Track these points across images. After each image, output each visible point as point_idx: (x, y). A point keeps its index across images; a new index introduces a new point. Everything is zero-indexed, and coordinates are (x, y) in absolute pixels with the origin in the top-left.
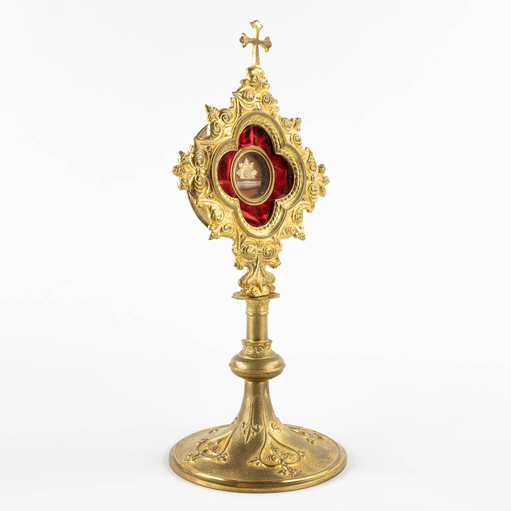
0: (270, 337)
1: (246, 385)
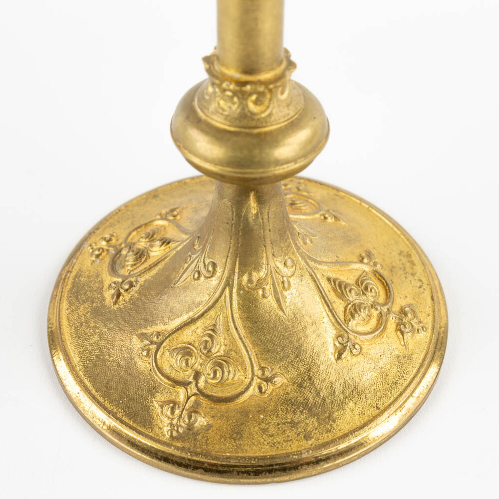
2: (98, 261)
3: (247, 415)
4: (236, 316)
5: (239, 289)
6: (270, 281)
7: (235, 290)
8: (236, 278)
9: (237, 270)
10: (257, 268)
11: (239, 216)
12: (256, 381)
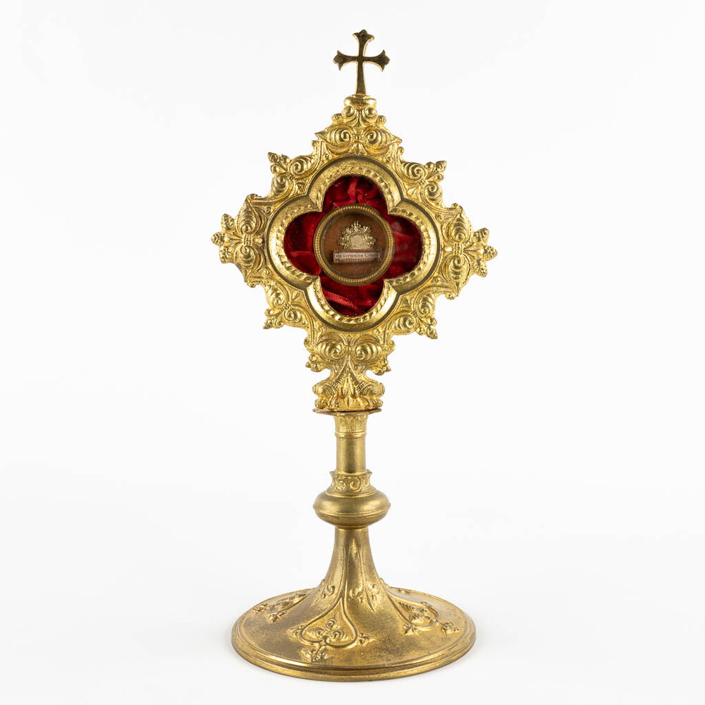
0: (368, 466)
1: (337, 533)
2: (260, 613)
3: (354, 653)
4: (347, 612)
5: (348, 598)
6: (364, 593)
7: (345, 599)
8: (346, 591)
9: (346, 587)
10: (357, 586)
11: (347, 553)
12: (359, 638)
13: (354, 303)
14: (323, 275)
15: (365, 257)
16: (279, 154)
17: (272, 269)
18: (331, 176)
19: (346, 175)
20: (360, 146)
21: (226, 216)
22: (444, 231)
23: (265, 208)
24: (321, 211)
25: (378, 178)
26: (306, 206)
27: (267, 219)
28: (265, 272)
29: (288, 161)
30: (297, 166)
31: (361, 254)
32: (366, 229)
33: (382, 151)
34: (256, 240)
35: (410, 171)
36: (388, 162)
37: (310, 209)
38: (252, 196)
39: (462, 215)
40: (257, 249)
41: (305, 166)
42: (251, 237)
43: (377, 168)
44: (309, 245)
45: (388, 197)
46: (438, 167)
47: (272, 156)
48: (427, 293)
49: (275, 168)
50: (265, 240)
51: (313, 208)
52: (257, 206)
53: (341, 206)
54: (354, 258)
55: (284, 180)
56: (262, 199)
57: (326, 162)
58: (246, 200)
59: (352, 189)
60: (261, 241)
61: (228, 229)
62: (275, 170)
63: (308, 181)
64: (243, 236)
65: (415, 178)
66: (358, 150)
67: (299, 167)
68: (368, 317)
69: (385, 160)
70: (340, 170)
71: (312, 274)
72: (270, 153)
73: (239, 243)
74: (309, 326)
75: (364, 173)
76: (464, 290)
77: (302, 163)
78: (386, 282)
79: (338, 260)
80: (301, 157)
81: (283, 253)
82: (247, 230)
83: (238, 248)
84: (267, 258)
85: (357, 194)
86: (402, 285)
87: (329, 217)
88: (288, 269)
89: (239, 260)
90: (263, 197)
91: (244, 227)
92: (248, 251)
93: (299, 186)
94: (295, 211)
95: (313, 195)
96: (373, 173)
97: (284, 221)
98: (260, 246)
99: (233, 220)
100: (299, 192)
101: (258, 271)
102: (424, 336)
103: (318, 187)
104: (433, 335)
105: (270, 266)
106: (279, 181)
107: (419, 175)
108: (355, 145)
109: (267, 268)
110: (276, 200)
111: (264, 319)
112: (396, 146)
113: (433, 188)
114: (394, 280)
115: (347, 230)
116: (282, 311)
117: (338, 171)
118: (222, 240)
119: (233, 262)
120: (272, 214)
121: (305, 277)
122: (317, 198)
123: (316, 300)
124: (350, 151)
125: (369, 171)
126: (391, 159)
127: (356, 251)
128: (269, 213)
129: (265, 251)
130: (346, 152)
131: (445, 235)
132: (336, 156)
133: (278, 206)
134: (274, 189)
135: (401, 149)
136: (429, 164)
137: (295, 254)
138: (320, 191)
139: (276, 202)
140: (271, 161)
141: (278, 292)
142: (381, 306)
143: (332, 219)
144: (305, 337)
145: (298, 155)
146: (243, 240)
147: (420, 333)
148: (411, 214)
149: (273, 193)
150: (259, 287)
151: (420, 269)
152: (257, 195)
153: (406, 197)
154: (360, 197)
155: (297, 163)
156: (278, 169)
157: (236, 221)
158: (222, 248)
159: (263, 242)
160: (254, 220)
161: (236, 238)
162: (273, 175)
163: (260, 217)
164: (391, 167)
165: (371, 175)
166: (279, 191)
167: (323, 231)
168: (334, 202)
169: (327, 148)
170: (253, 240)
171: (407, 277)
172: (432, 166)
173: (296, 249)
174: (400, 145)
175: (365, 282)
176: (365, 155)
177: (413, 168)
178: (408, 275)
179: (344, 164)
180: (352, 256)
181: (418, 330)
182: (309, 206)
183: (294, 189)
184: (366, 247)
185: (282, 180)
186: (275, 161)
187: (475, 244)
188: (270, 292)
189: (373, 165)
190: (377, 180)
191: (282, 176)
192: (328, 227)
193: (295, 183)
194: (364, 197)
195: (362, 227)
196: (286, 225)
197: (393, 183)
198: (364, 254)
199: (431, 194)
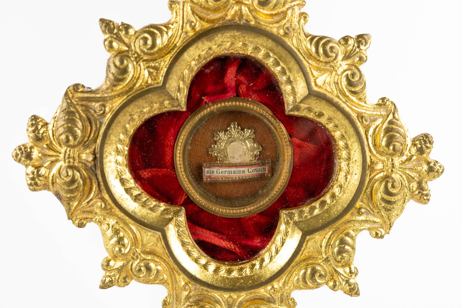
13: (234, 243)
14: (189, 203)
15: (248, 173)
16: (118, 20)
17: (110, 201)
18: (199, 56)
19: (223, 55)
20: (245, 10)
21: (35, 118)
22: (370, 139)
23: (96, 105)
24: (184, 109)
25: (272, 60)
26: (162, 103)
27: (101, 124)
28: (99, 204)
29: (131, 32)
30: (145, 39)
31: (242, 169)
32: (248, 133)
33: (276, 18)
34: (84, 156)
35: (321, 50)
36: (286, 34)
37: (167, 106)
38: (76, 87)
39: (396, 115)
40: (86, 169)
41: (159, 41)
42: (74, 152)
43: (270, 43)
44: (168, 158)
45: (286, 89)
46: (359, 43)
47: (106, 25)
48: (345, 232)
49: (111, 43)
50: (98, 156)
51: (173, 106)
52: (83, 103)
53: (214, 102)
54: (232, 175)
55: (125, 62)
56: (92, 92)
57: (191, 34)
58: (66, 94)
59: (231, 76)
60: (91, 158)
61: (38, 139)
62: (111, 47)
63: (164, 64)
64: (63, 151)
65: (327, 60)
66: (241, 16)
67: (150, 42)
68: (257, 266)
69: (282, 32)
70: (214, 47)
71: (172, 204)
72: (102, 21)
73: (57, 161)
74: (169, 281)
75: (249, 51)
76: (398, 224)
77: (153, 35)
78: (283, 214)
79: (210, 177)
80: (152, 26)
81: (127, 175)
82: (68, 140)
83: (55, 170)
84: (102, 184)
85: (238, 83)
86: (307, 221)
87: (197, 118)
88: (136, 198)
89: (57, 187)
90: (94, 88)
91: (63, 137)
92: (70, 173)
93: (149, 72)
94: (145, 110)
95: (172, 84)
96: (263, 52)
97: (128, 126)
98: (89, 165)
99: (46, 124)
100: (150, 82)
101: (88, 203)
102: (340, 293)
103: (179, 73)
104: (353, 291)
105: (107, 197)
106: (118, 63)
107: (334, 55)
108: (236, 8)
109: (103, 199)
110: (113, 94)
111: (100, 274)
112: (297, 11)
113: (353, 75)
114: (295, 211)
115: (221, 134)
116: (128, 263)
117: (210, 49)
118: (29, 156)
119: (49, 189)
120: (109, 116)
121: (162, 208)
122: (179, 90)
123: (179, 244)
124: (229, 17)
125: (256, 49)
126: (291, 30)
127: (236, 166)
128: (104, 114)
129: (99, 173)
130: (222, 18)
131: (371, 145)
132: (206, 25)
133: (118, 103)
134: (111, 76)
135: (304, 16)
136: (346, 39)
137: (146, 174)
138: (183, 80)
139: (114, 97)
140: (104, 32)
141: (121, 234)
142: (277, 252)
143: (201, 120)
144: (163, 297)
145: (147, 24)
146: (62, 156)
147: (334, 287)
148: (321, 115)
149: (108, 83)
150: (91, 227)
151: (333, 196)
152: (83, 86)
153: (316, 89)
154: (243, 89)
155: (146, 35)
156: (115, 44)
157: (50, 127)
158: (30, 169)
159: (95, 159)
160: (80, 124)
161: (51, 153)
162: (108, 55)
163: (89, 119)
164: (292, 43)
165: (260, 56)
166: (118, 80)
167: (187, 139)
168: (204, 96)
169: (193, 12)
170: (79, 156)
171: (315, 208)
172: (351, 42)
173: (146, 166)
174: (303, 10)
175: (250, 212)
176: (253, 23)
177: (325, 45)
178: (317, 204)
179: (219, 38)
180: (230, 172)
181: (331, 284)
182: (167, 102)
183: (141, 77)
184: (248, 158)
185: (122, 62)
186: (111, 31)
187: (414, 158)
188: (109, 233)
189: (265, 39)
190: (269, 62)
191: (122, 55)
192: (194, 132)
193: (142, 67)
194: (248, 89)
195: (242, 129)
196: (131, 132)
197: (296, 67)
198: (246, 169)
199: (350, 83)
